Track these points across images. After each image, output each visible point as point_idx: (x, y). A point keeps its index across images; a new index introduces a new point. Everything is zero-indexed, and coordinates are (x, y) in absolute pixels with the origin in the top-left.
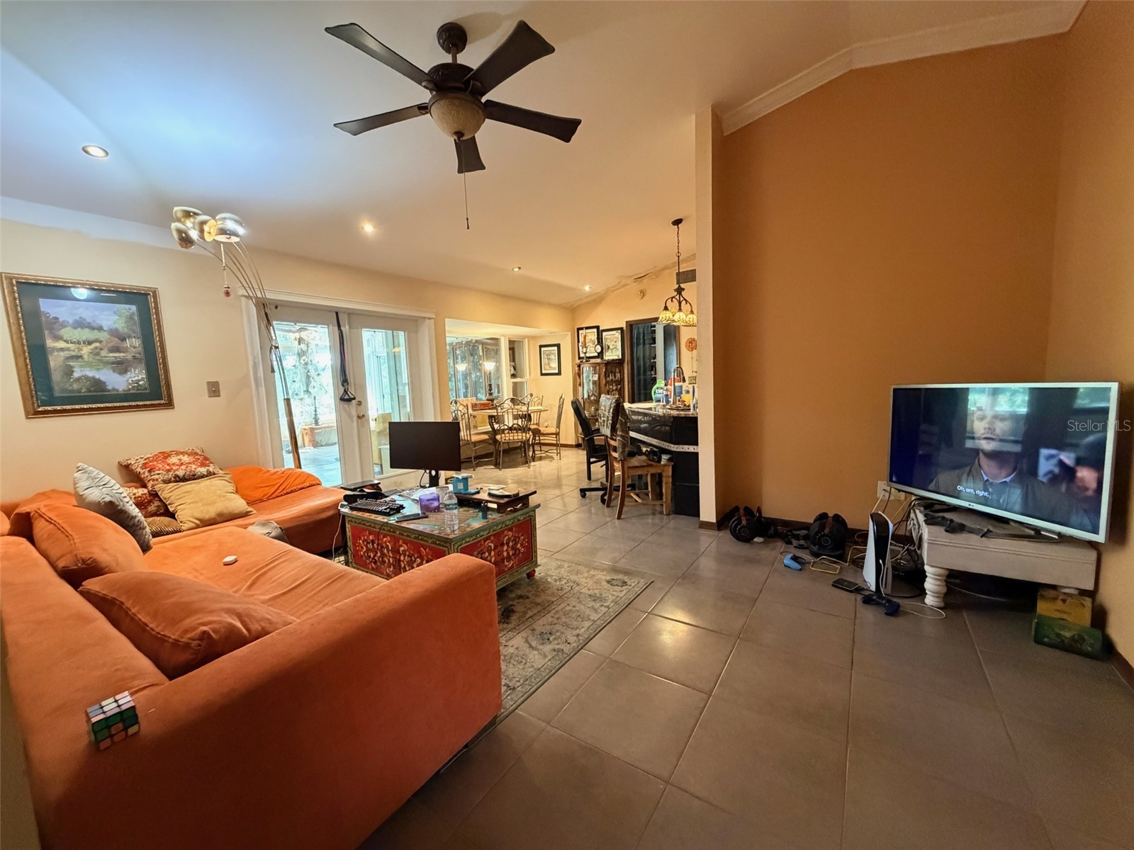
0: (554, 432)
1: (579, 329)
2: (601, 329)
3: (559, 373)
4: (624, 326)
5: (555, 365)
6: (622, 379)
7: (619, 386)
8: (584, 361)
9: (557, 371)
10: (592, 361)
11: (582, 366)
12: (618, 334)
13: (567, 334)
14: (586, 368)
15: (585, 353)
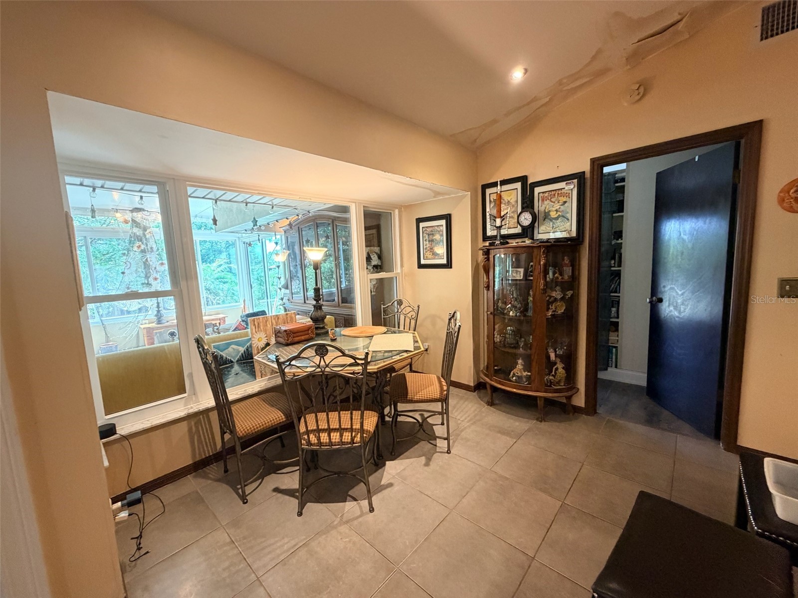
0: (437, 395)
1: (485, 187)
2: (530, 181)
3: (449, 265)
4: (586, 167)
5: (441, 250)
6: (575, 279)
7: (569, 293)
8: (498, 242)
9: (444, 261)
10: (513, 243)
11: (492, 253)
12: (571, 188)
13: (465, 196)
14: (500, 255)
15: (500, 228)
